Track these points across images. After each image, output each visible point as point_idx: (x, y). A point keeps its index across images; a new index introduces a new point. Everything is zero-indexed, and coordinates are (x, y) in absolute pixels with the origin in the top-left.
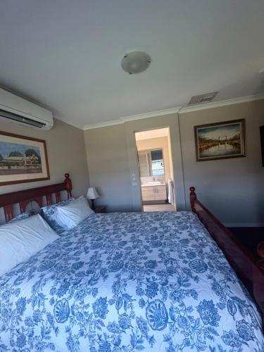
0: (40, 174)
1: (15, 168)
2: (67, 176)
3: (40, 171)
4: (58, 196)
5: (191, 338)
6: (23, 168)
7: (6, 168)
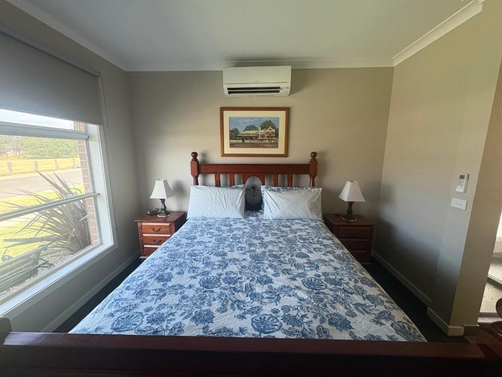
0: (276, 149)
1: (248, 141)
2: (314, 155)
3: (276, 145)
4: (290, 179)
5: (188, 301)
6: (256, 141)
7: (241, 141)
